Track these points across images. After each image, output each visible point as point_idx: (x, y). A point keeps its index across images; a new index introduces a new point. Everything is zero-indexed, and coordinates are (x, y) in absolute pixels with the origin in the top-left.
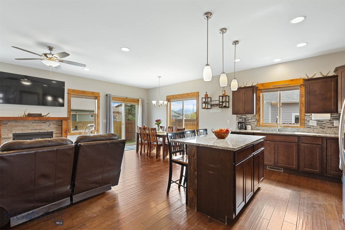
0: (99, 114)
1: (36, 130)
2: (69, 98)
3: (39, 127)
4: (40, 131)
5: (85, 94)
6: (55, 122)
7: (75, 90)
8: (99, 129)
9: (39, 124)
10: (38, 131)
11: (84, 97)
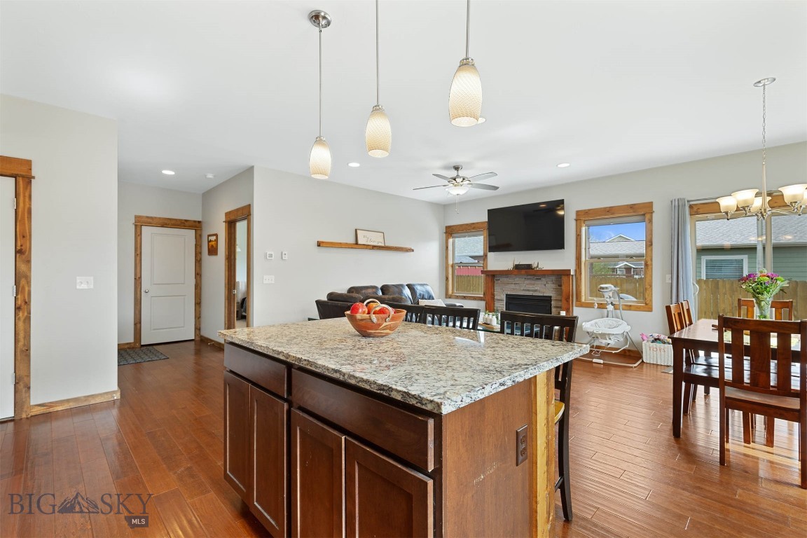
0: (651, 260)
1: (528, 290)
2: (578, 231)
3: (531, 287)
4: (535, 294)
5: (613, 214)
6: (554, 278)
7: (589, 210)
8: (651, 300)
9: (533, 282)
10: (530, 293)
11: (612, 220)
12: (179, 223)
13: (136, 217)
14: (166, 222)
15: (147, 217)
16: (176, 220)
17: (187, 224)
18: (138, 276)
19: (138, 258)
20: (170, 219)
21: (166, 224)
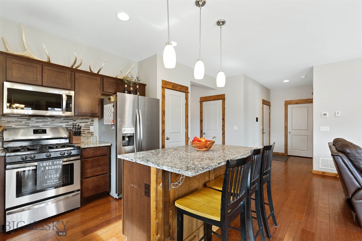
12: (304, 101)
13: (285, 101)
14: (298, 101)
15: (289, 101)
16: (303, 100)
17: (308, 101)
18: (286, 126)
19: (286, 118)
20: (300, 100)
21: (298, 103)
